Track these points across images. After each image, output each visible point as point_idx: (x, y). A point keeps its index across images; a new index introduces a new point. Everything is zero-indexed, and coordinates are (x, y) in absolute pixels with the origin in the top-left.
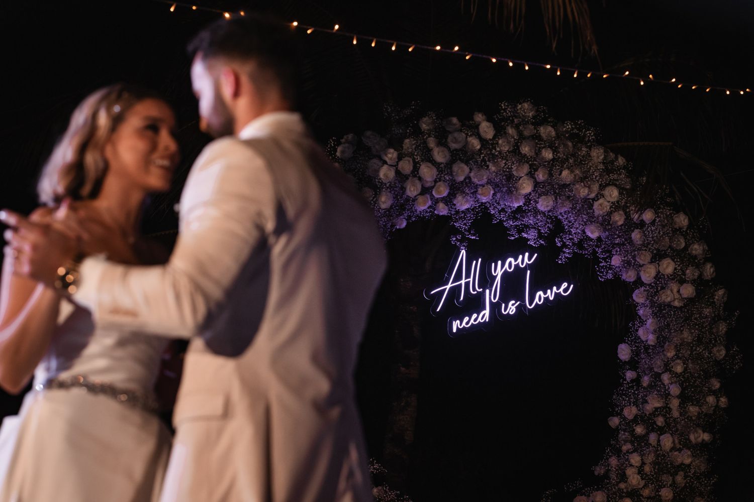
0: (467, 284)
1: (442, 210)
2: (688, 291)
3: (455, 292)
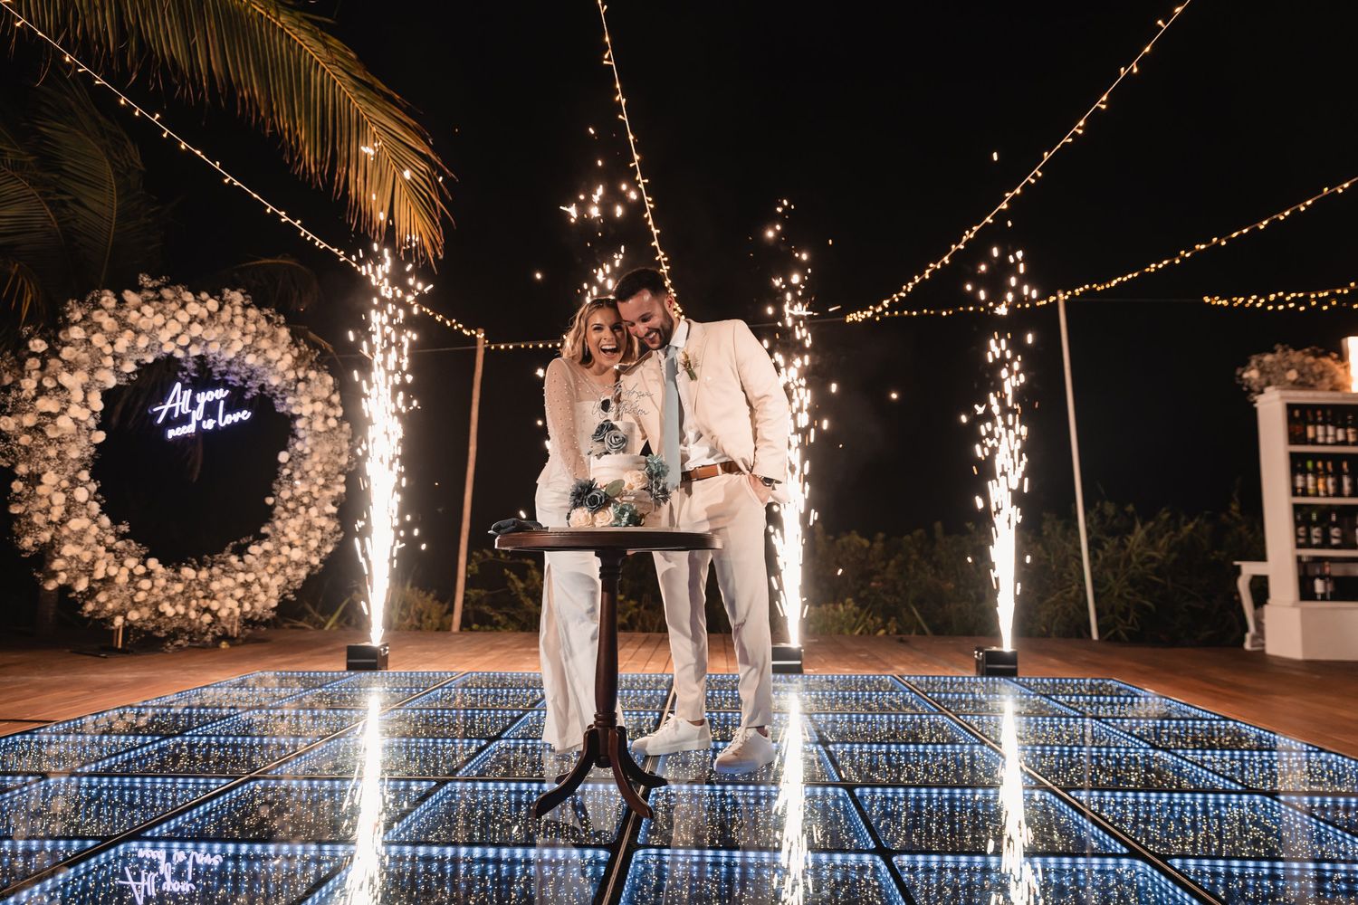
0: (180, 406)
3: (171, 411)
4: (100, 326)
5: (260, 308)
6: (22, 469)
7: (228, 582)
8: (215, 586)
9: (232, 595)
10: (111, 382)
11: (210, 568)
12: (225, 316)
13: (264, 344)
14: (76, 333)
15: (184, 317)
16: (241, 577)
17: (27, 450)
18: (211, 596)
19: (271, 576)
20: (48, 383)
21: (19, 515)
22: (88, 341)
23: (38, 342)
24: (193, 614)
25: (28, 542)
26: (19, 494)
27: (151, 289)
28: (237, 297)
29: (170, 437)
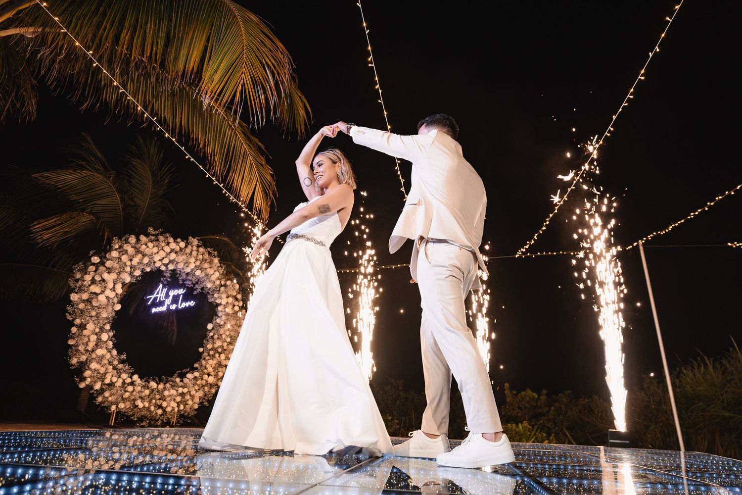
3: (156, 298)
4: (126, 252)
5: (206, 247)
6: (78, 321)
7: (173, 392)
8: (166, 393)
9: (174, 400)
10: (128, 279)
11: (165, 384)
12: (188, 250)
13: (206, 265)
14: (115, 254)
15: (167, 249)
16: (180, 390)
17: (82, 311)
18: (163, 398)
19: (196, 391)
20: (98, 278)
21: (73, 345)
22: (120, 258)
23: (96, 258)
24: (152, 408)
25: (74, 361)
26: (74, 334)
27: (153, 235)
28: (195, 242)
29: (153, 312)
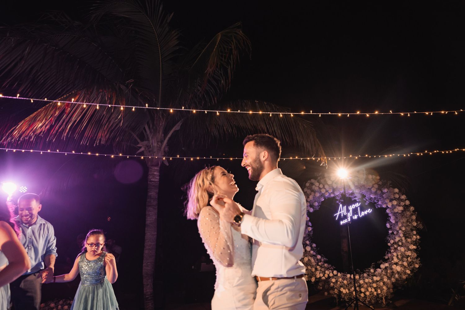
0: (343, 213)
1: (332, 195)
2: (401, 208)
3: (340, 215)
7: (368, 280)
11: (361, 274)
16: (375, 278)
18: (361, 286)
29: (341, 224)
